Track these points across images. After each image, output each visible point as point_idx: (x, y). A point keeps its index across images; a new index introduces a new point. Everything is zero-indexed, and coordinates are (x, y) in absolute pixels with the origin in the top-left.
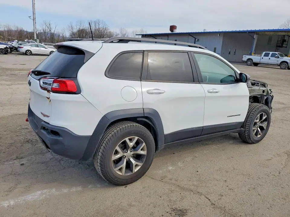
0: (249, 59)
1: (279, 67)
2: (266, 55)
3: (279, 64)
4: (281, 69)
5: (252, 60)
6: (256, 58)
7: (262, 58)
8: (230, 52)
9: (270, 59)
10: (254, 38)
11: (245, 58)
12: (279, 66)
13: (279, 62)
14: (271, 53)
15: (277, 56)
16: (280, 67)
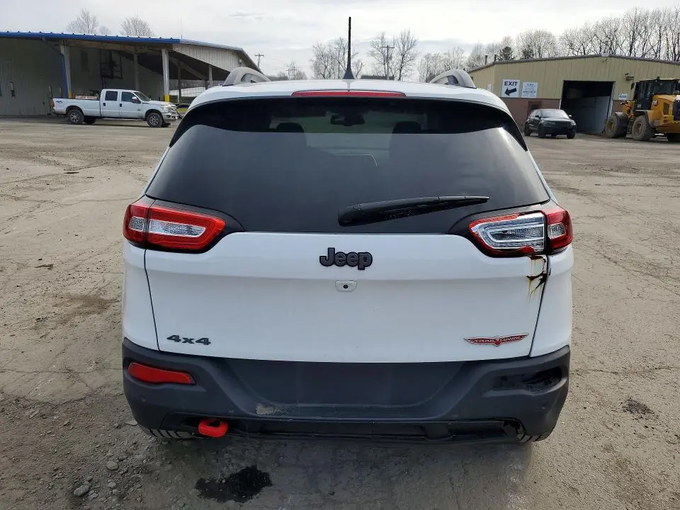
0: (71, 108)
1: (146, 124)
2: (112, 97)
3: (144, 116)
4: (151, 126)
5: (81, 110)
6: (88, 105)
7: (104, 104)
8: (13, 91)
9: (121, 105)
10: (62, 55)
11: (61, 105)
12: (145, 120)
13: (143, 113)
14: (120, 92)
15: (135, 100)
16: (149, 123)
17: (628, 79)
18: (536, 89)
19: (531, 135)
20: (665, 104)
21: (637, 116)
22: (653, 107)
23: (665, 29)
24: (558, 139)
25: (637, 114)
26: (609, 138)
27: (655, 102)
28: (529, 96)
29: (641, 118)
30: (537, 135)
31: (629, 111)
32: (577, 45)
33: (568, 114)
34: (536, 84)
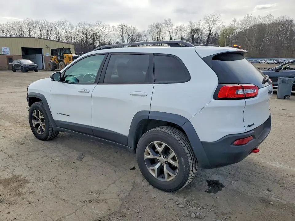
17: (48, 47)
18: (9, 50)
19: (16, 71)
20: (69, 57)
21: (60, 62)
22: (64, 58)
23: (42, 29)
24: (29, 72)
25: (60, 61)
26: (49, 71)
27: (64, 57)
28: (6, 54)
29: (61, 63)
30: (21, 71)
31: (55, 60)
32: (5, 31)
33: (32, 62)
34: (8, 48)
